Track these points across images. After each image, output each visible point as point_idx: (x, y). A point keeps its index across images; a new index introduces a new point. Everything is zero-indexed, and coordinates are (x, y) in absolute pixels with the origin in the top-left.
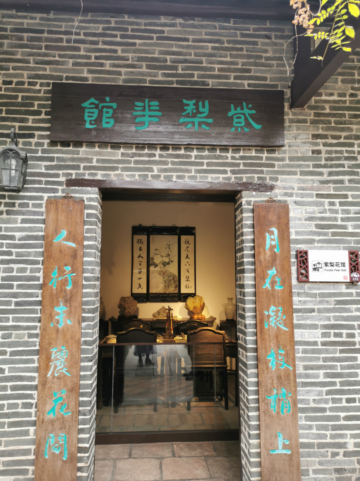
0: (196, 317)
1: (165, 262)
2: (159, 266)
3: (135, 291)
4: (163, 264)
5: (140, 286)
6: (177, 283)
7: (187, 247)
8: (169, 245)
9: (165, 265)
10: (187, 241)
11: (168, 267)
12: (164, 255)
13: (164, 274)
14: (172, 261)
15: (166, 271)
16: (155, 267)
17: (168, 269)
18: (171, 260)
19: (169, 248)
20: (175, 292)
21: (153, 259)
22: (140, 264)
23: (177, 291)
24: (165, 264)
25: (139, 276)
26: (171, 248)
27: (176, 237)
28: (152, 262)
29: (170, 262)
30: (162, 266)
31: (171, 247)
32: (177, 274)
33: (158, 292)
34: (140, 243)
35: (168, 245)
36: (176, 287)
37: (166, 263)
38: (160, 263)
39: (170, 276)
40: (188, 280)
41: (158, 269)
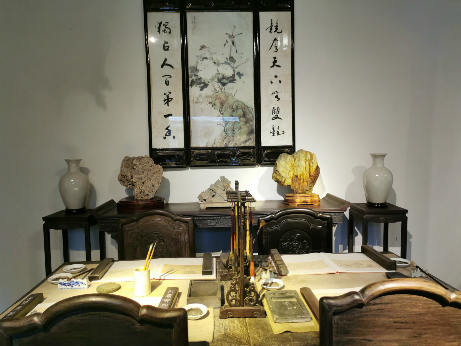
0: (299, 199)
1: (223, 77)
2: (210, 87)
3: (159, 143)
4: (219, 81)
5: (169, 131)
6: (253, 123)
7: (275, 40)
8: (232, 37)
9: (224, 84)
10: (274, 24)
11: (232, 88)
12: (222, 60)
13: (222, 104)
14: (240, 75)
15: (227, 97)
16: (202, 89)
17: (233, 92)
18: (237, 71)
19: (233, 43)
20: (248, 144)
21: (196, 69)
22: (167, 83)
23: (252, 143)
24: (224, 81)
25: (166, 110)
26: (236, 43)
27: (249, 15)
28: (194, 78)
29: (237, 77)
30: (218, 85)
31: (235, 39)
32: (251, 104)
33: (210, 146)
34: (164, 31)
35: (230, 36)
36: (250, 133)
37: (227, 78)
38: (212, 79)
39: (237, 109)
40: (276, 118)
41: (207, 91)
